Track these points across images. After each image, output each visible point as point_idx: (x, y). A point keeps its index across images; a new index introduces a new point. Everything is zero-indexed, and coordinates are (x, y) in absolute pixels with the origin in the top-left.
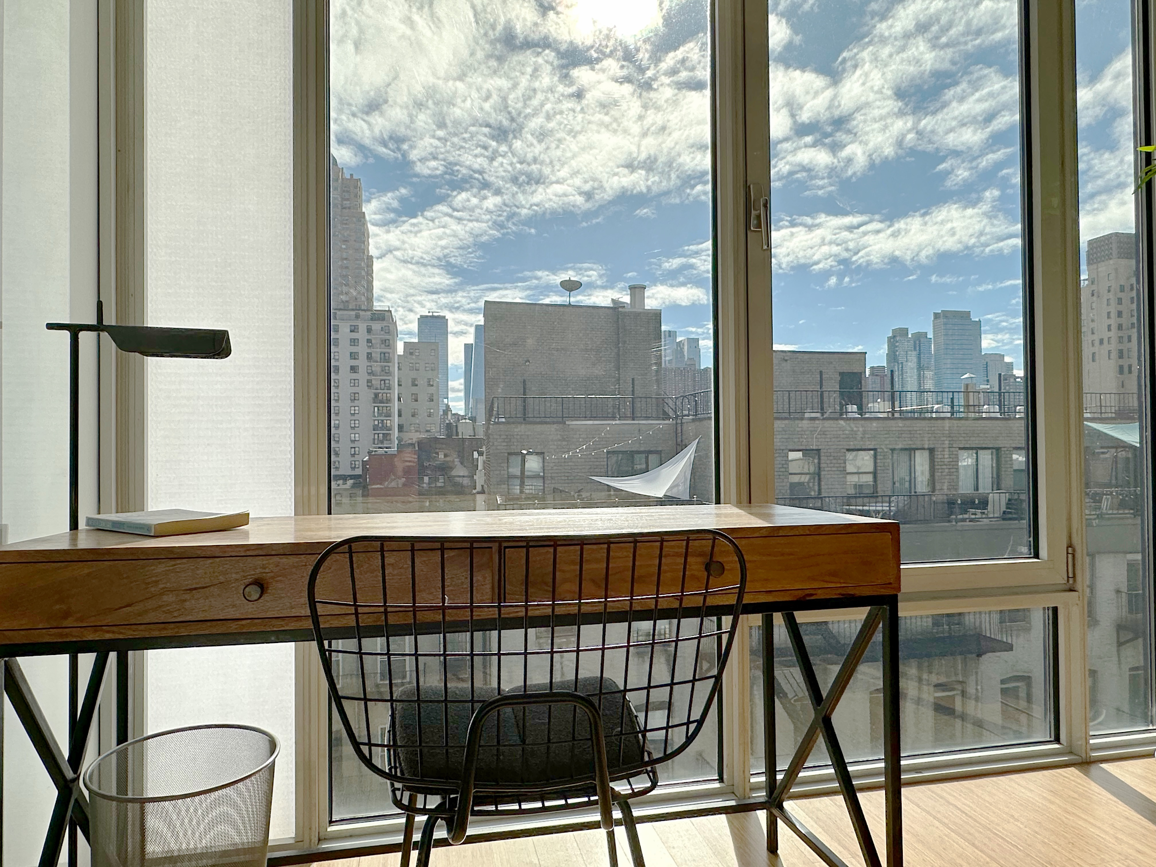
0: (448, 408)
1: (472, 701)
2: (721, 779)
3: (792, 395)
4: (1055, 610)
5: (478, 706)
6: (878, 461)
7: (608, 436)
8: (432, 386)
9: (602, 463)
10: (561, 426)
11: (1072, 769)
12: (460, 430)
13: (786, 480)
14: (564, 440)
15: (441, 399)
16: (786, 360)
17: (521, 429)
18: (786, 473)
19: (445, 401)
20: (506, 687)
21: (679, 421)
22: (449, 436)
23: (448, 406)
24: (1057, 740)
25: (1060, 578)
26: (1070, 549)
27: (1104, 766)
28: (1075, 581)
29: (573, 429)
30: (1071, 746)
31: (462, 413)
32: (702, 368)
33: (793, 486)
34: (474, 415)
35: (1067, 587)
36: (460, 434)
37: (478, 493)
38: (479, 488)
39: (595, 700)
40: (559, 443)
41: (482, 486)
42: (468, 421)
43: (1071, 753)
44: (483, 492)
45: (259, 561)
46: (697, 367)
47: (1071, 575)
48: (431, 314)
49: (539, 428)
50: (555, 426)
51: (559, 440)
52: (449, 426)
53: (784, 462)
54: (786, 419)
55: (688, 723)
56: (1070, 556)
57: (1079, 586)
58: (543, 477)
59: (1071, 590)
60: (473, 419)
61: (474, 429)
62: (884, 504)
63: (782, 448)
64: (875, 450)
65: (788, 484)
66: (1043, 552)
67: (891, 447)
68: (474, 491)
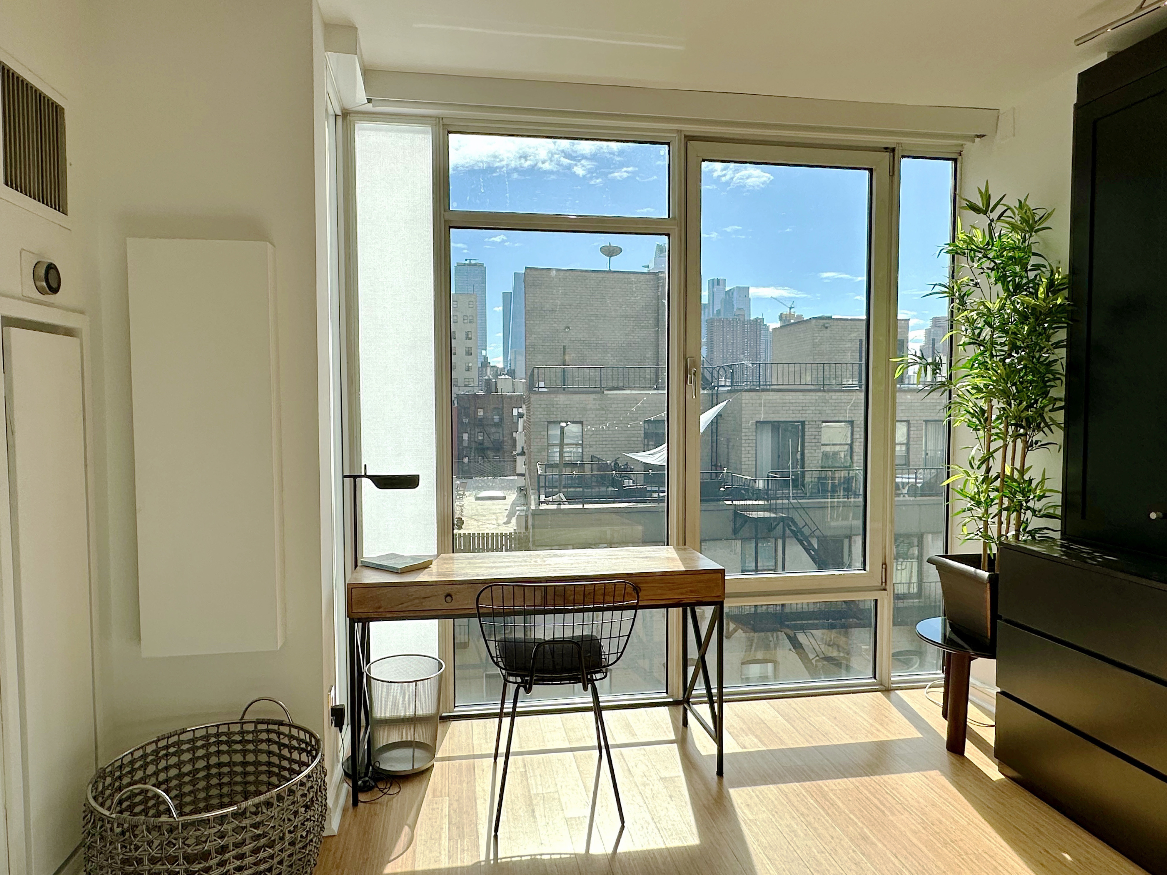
0: (485, 363)
1: (534, 642)
2: (667, 693)
3: (827, 367)
4: (876, 601)
5: (536, 644)
6: (912, 433)
7: (645, 405)
8: (471, 339)
9: (639, 432)
10: (599, 395)
11: (879, 693)
12: (499, 388)
13: (817, 451)
14: (603, 409)
15: (479, 351)
16: (826, 328)
17: (562, 399)
18: (818, 444)
19: (484, 352)
20: (547, 639)
21: (715, 392)
22: (488, 391)
23: (486, 358)
24: (875, 678)
25: (878, 583)
26: (884, 566)
27: (897, 692)
28: (886, 584)
29: (611, 399)
30: (881, 681)
31: (501, 365)
32: (752, 318)
33: (825, 455)
34: (513, 368)
35: (882, 588)
36: (499, 390)
37: (518, 454)
38: (519, 450)
39: (580, 643)
40: (598, 412)
41: (523, 448)
42: (507, 377)
43: (881, 684)
44: (523, 453)
45: (450, 587)
46: (747, 318)
47: (884, 581)
48: (468, 262)
49: (576, 397)
50: (593, 396)
51: (597, 410)
52: (488, 382)
53: (816, 433)
54: (820, 391)
55: (618, 653)
56: (884, 570)
57: (888, 588)
58: (582, 445)
59: (885, 590)
60: (512, 373)
61: (513, 385)
62: (910, 476)
63: (814, 419)
64: (908, 422)
65: (820, 455)
66: (867, 568)
67: (925, 419)
68: (514, 453)
